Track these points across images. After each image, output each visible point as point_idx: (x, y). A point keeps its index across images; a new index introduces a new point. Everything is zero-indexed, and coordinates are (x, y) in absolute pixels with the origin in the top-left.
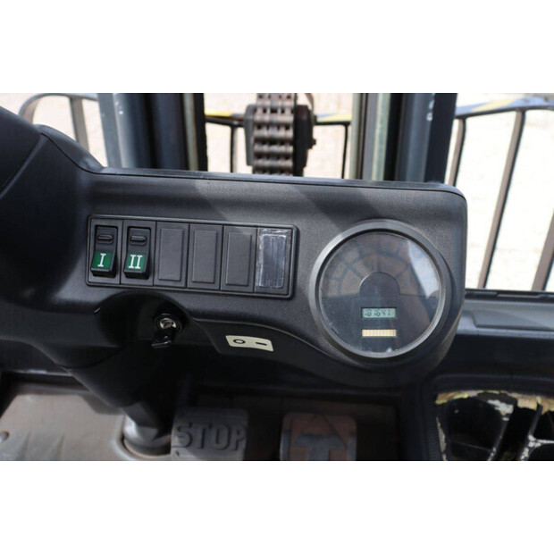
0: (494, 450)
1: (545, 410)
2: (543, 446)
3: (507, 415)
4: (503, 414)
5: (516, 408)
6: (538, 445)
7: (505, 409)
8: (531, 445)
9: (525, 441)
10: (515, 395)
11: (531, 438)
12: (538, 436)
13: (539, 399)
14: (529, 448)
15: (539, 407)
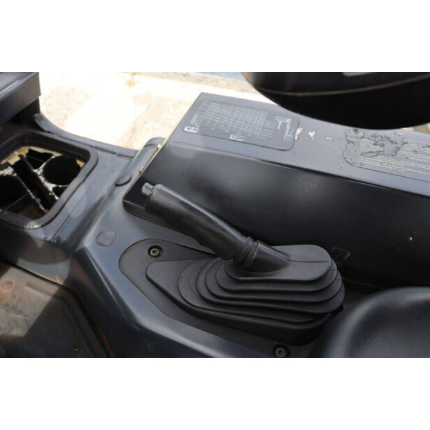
0: (29, 191)
1: (24, 155)
2: (44, 168)
3: (13, 173)
4: (11, 174)
5: (12, 166)
6: (41, 170)
7: (9, 171)
8: (39, 173)
9: (35, 175)
10: (4, 162)
11: (35, 171)
12: (37, 167)
13: (16, 153)
14: (41, 175)
15: (20, 156)
